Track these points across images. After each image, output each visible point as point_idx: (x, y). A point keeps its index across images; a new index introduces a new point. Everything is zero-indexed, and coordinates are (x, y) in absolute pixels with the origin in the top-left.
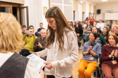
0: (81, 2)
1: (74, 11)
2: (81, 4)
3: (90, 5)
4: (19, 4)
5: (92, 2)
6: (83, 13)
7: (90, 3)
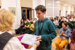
0: (65, 5)
1: (60, 11)
2: (65, 6)
3: (72, 7)
4: (30, 8)
5: (73, 5)
6: (66, 12)
7: (72, 6)
